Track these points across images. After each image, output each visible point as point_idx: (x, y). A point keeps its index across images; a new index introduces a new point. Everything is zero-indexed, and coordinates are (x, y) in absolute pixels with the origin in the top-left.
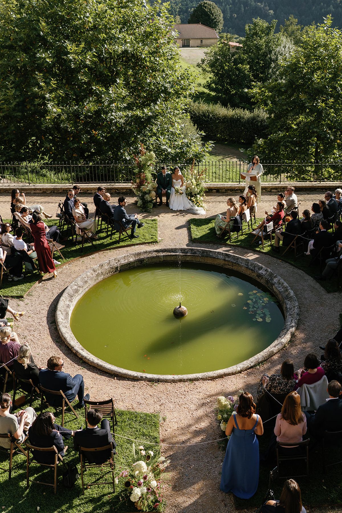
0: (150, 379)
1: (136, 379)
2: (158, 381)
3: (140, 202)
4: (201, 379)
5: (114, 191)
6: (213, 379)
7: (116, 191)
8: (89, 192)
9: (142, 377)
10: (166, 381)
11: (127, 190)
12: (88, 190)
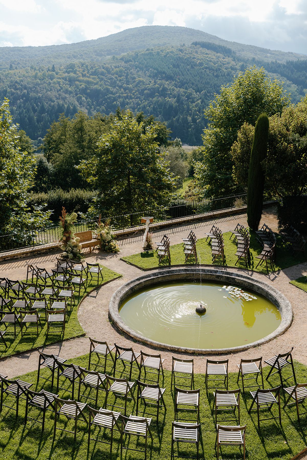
0: (253, 346)
1: (245, 349)
2: (259, 345)
3: (70, 255)
4: (279, 335)
5: (36, 253)
6: (284, 333)
7: (38, 253)
8: (15, 257)
9: (248, 347)
10: (263, 344)
11: (46, 249)
12: (14, 256)
